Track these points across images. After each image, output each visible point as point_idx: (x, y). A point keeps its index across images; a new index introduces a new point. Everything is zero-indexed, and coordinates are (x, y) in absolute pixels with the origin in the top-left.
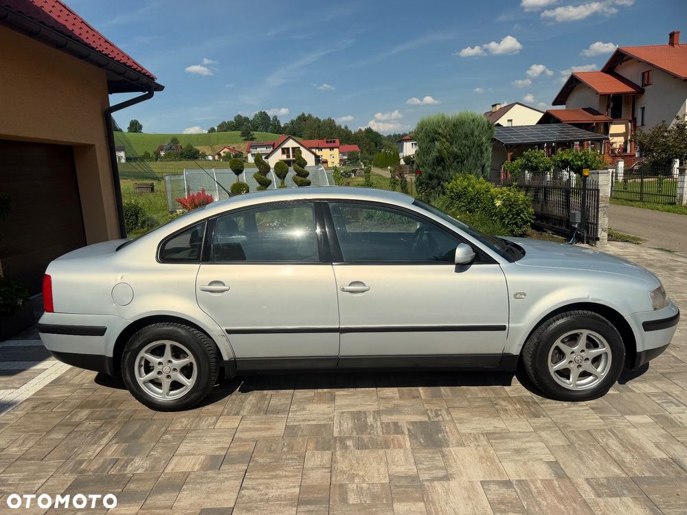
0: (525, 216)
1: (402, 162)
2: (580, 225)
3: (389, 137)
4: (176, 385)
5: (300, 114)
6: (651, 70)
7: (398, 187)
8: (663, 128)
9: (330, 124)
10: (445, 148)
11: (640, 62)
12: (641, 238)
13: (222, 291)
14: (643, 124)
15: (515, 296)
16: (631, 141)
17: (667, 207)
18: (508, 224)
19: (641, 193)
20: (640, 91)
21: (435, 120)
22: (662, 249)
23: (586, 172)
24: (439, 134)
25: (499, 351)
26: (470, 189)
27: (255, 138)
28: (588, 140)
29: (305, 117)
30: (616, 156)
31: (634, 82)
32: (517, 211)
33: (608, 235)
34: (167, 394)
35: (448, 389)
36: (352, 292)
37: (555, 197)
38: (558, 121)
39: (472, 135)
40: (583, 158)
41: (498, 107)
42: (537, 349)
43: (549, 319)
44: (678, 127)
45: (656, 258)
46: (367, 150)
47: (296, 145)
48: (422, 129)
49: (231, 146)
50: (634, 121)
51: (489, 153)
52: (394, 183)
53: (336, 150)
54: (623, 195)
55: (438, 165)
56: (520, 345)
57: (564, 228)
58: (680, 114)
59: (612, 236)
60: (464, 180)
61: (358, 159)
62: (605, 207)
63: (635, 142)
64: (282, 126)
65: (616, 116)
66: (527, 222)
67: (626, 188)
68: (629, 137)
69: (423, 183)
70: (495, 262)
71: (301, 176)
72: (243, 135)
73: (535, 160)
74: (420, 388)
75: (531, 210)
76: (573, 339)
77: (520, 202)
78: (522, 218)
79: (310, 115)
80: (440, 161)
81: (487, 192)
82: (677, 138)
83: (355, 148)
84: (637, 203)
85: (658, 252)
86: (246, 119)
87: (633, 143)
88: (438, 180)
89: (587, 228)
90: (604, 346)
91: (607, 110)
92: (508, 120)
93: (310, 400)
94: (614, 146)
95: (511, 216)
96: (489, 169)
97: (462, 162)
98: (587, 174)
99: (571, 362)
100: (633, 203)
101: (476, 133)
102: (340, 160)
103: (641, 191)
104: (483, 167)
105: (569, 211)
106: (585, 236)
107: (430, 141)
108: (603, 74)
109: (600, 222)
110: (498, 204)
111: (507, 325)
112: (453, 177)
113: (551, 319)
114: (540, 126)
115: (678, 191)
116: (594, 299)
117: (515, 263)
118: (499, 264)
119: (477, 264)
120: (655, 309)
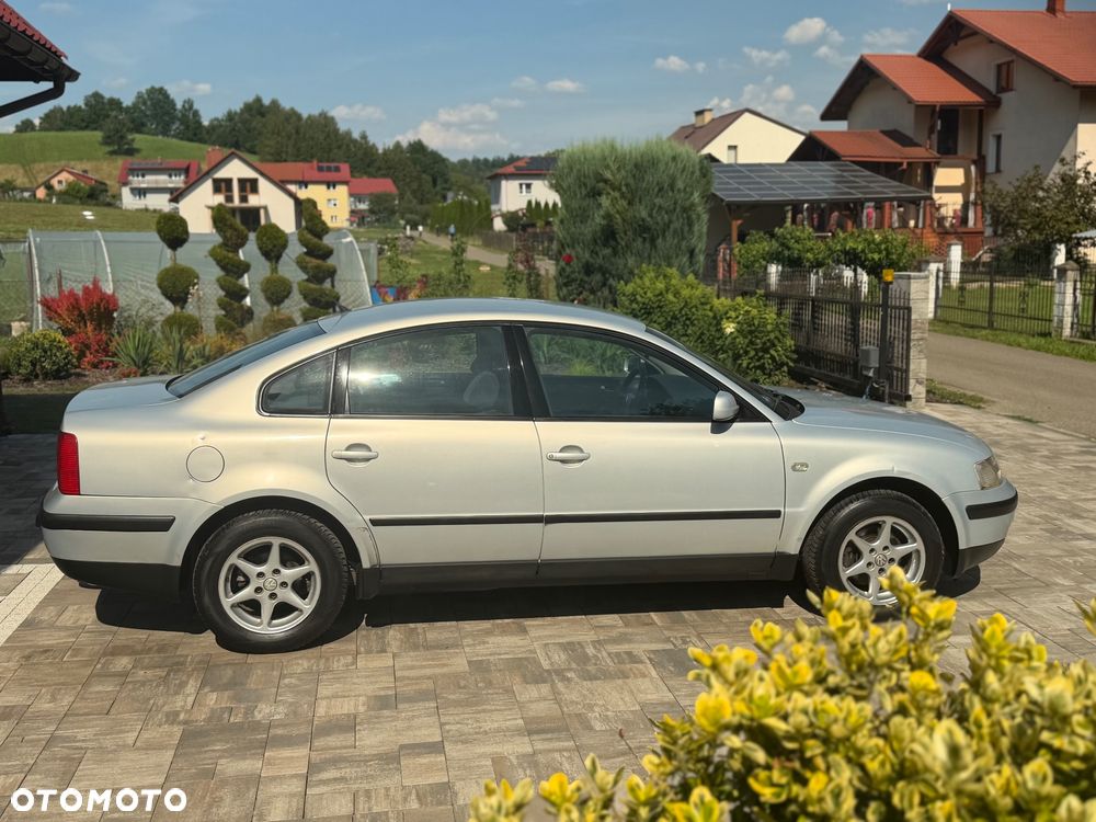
0: (778, 352)
1: (499, 225)
2: (878, 371)
3: (464, 163)
4: (283, 610)
5: (250, 99)
6: (1012, 61)
7: (522, 287)
8: (1035, 181)
9: (325, 124)
10: (618, 212)
11: (991, 42)
12: (986, 397)
13: (368, 460)
14: (998, 170)
15: (794, 468)
16: (975, 204)
17: (1035, 341)
18: (748, 368)
19: (990, 312)
20: (993, 103)
21: (598, 153)
22: (1019, 418)
23: (888, 275)
24: (606, 181)
25: (770, 549)
26: (670, 297)
27: (138, 151)
28: (891, 199)
29: (262, 105)
30: (947, 233)
31: (980, 81)
32: (764, 343)
33: (928, 392)
34: (269, 624)
35: (693, 613)
36: (563, 461)
37: (834, 319)
38: (831, 156)
39: (672, 186)
40: (883, 247)
41: (708, 117)
42: (822, 545)
43: (839, 501)
44: (1063, 180)
45: (1005, 431)
46: (414, 192)
47: (250, 174)
48: (571, 169)
49: (79, 167)
50: (980, 162)
51: (702, 226)
52: (514, 278)
53: (342, 190)
54: (959, 316)
55: (605, 246)
56: (799, 539)
57: (848, 377)
58: (1066, 154)
59: (934, 393)
60: (657, 277)
61: (393, 212)
62: (922, 339)
63: (983, 207)
64: (206, 123)
65: (948, 151)
66: (783, 364)
67: (962, 302)
68: (972, 197)
69: (574, 280)
70: (765, 419)
71: (317, 257)
72: (107, 141)
73: (796, 245)
74: (652, 614)
75: (789, 342)
76: (872, 532)
77: (769, 327)
78: (772, 358)
79: (275, 103)
80: (609, 235)
81: (702, 304)
82: (1061, 202)
83: (386, 186)
84: (984, 332)
85: (1011, 421)
86: (115, 104)
87: (979, 208)
88: (604, 274)
89: (889, 378)
90: (915, 541)
91: (929, 138)
92: (730, 147)
93: (489, 633)
94: (943, 211)
95: (752, 353)
96: (702, 258)
97: (653, 241)
98: (889, 279)
99: (869, 564)
100: (976, 333)
101: (680, 184)
102: (353, 212)
103: (991, 307)
104: (692, 253)
105: (857, 346)
106: (887, 391)
107: (588, 195)
108: (921, 60)
109: (912, 367)
110: (728, 331)
111: (782, 510)
112: (636, 271)
113: (842, 502)
114: (796, 165)
115: (1056, 311)
116: (901, 472)
117: (792, 421)
118: (771, 422)
119: (741, 421)
120: (983, 488)
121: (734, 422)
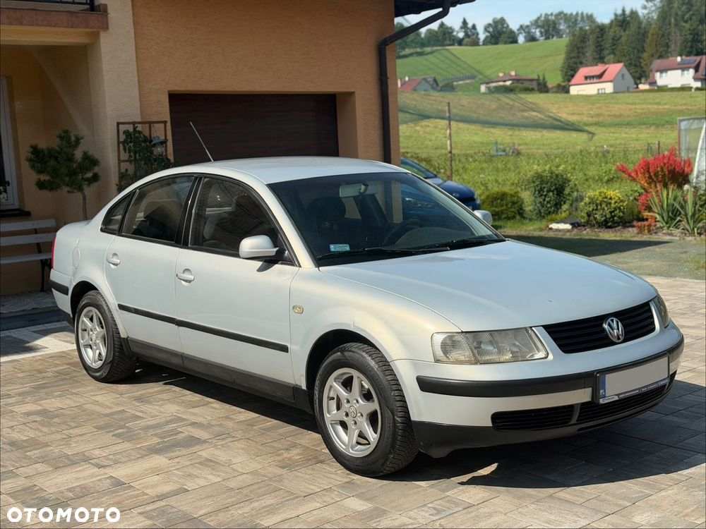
13: (117, 264)
15: (295, 309)
36: (184, 280)
56: (303, 376)
90: (374, 399)
99: (346, 413)
111: (289, 346)
116: (357, 327)
117: (320, 268)
118: (300, 267)
119: (281, 264)
120: (437, 361)
121: (277, 263)
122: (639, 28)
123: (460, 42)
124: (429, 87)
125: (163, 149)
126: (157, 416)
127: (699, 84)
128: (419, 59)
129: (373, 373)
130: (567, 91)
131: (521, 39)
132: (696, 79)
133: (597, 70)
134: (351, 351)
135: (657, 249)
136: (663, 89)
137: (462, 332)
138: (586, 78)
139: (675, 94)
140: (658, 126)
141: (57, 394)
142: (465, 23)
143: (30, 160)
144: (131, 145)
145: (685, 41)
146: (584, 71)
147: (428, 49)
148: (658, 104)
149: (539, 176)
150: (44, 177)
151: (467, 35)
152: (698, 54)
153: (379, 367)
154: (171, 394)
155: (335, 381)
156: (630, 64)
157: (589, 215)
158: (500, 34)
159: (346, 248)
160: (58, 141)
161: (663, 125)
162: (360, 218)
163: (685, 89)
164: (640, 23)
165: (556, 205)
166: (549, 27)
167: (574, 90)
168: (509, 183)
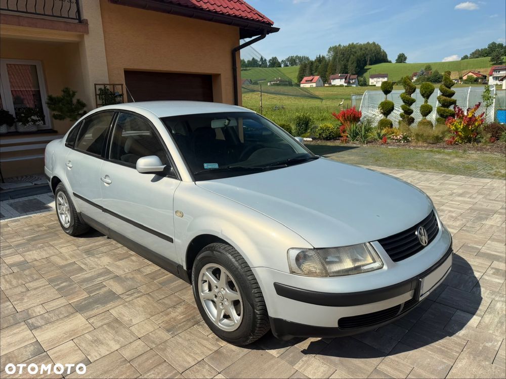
13: (71, 168)
15: (176, 213)
49: (477, 71)
56: (184, 261)
72: (493, 60)
111: (174, 238)
116: (224, 235)
117: (196, 182)
118: (182, 180)
119: (168, 177)
120: (292, 272)
121: (165, 176)
122: (325, 62)
123: (260, 66)
124: (248, 83)
125: (121, 99)
126: (93, 268)
127: (346, 85)
128: (245, 72)
129: (237, 273)
130: (300, 86)
131: (282, 65)
132: (345, 83)
133: (310, 78)
134: (219, 252)
135: (353, 150)
136: (334, 86)
137: (314, 248)
138: (306, 81)
139: (338, 88)
140: (333, 99)
141: (39, 245)
142: (262, 58)
143: (48, 103)
144: (103, 96)
145: (342, 68)
146: (305, 78)
147: (248, 68)
148: (332, 91)
149: (299, 118)
150: (56, 113)
151: (262, 63)
152: (346, 73)
153: (242, 268)
154: (109, 247)
155: (207, 271)
156: (322, 76)
157: (320, 135)
158: (274, 63)
159: (215, 166)
160: (62, 93)
161: (334, 99)
162: (224, 139)
163: (341, 86)
164: (326, 61)
165: (305, 130)
166: (292, 61)
167: (302, 85)
168: (283, 120)
